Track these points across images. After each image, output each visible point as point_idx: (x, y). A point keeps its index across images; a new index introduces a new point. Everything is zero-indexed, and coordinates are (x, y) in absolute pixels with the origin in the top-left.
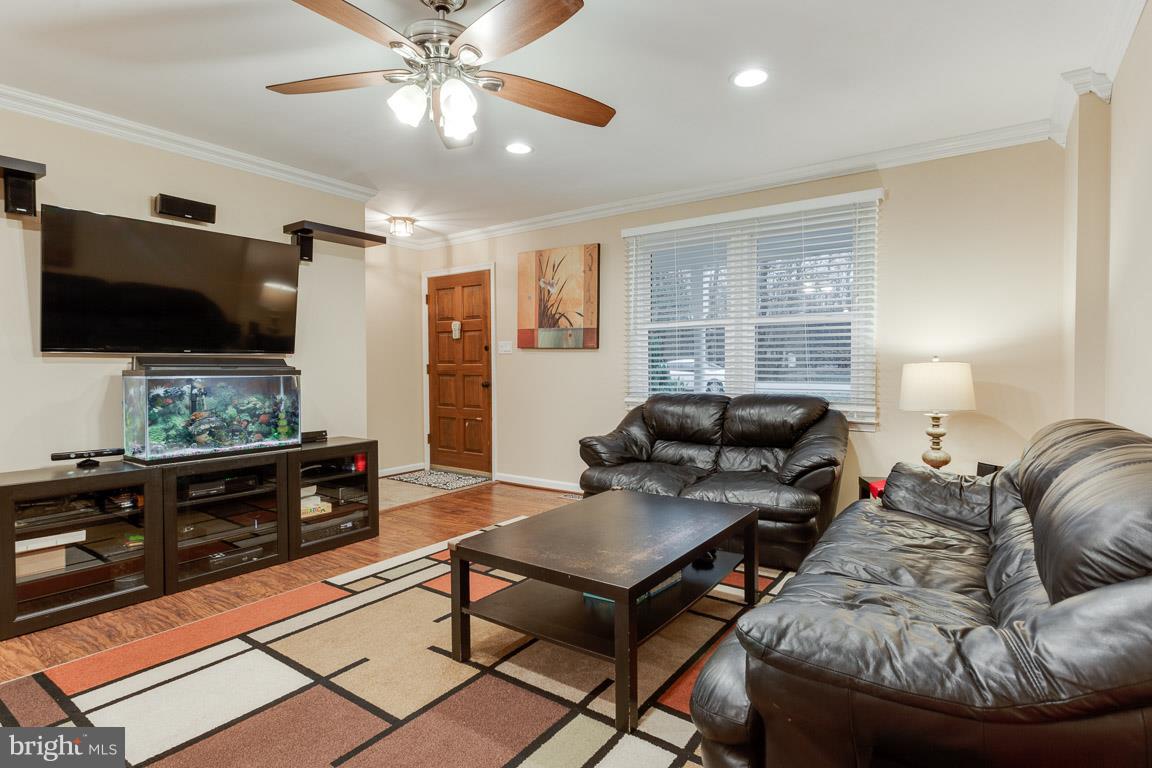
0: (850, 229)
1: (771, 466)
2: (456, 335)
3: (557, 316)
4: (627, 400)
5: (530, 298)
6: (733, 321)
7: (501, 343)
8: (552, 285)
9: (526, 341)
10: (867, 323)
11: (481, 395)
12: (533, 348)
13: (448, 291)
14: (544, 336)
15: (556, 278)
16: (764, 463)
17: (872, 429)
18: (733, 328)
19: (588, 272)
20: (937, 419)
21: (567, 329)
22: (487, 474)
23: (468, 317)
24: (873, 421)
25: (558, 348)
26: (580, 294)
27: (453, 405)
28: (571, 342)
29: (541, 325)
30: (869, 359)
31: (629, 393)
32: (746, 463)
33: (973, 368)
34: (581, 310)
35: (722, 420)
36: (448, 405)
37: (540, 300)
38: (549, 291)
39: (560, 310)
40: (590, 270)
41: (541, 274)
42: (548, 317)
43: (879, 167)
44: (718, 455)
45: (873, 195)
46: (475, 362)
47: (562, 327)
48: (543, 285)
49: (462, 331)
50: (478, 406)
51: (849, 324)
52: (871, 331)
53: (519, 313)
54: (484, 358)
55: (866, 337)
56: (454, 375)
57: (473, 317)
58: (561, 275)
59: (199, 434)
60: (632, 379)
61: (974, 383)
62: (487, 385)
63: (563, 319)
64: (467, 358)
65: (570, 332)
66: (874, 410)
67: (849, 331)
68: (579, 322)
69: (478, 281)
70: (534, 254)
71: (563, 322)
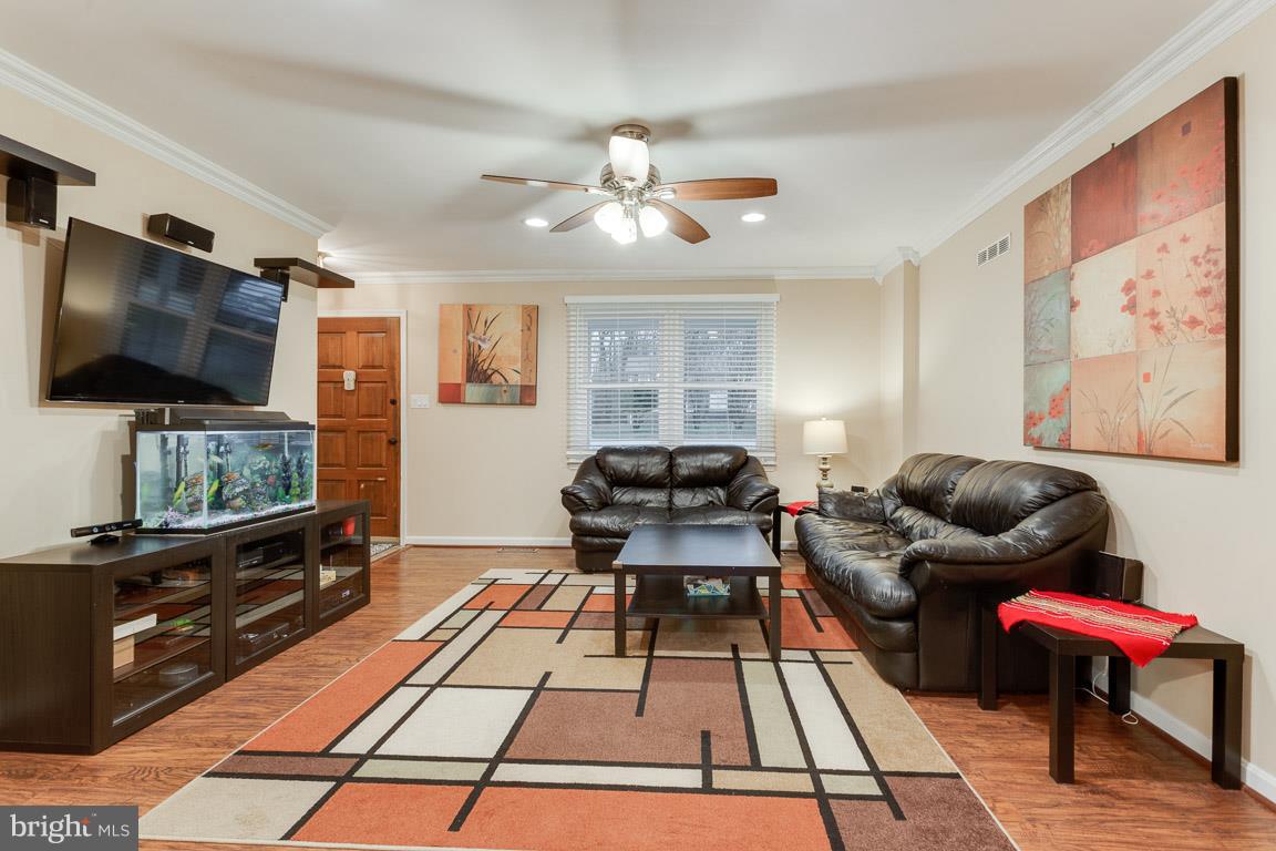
0: (755, 321)
1: (716, 501)
2: (349, 385)
3: (489, 372)
4: (568, 453)
5: (455, 351)
6: (666, 385)
7: (413, 396)
8: (484, 341)
9: (450, 395)
10: (767, 391)
11: (384, 454)
12: (459, 402)
13: (338, 337)
14: (472, 391)
15: (488, 334)
16: (710, 499)
17: (772, 469)
18: (666, 390)
19: (526, 332)
20: (825, 459)
21: (501, 385)
22: (394, 539)
23: (364, 367)
24: (773, 463)
25: (491, 403)
26: (517, 352)
27: (340, 465)
28: (506, 398)
29: (469, 380)
30: (769, 417)
31: (568, 447)
32: (696, 501)
33: (846, 424)
34: (518, 367)
35: (671, 467)
36: (333, 465)
37: (469, 355)
38: (480, 346)
39: (493, 366)
40: (529, 329)
41: (469, 327)
42: (477, 372)
43: (776, 278)
44: (671, 495)
45: (774, 298)
46: (376, 416)
47: (494, 383)
48: (472, 340)
49: (357, 382)
50: (381, 466)
51: (755, 391)
52: (771, 397)
53: (440, 366)
54: (390, 413)
55: (767, 401)
56: (344, 431)
57: (374, 367)
58: (494, 331)
59: (234, 498)
60: (572, 434)
61: (847, 436)
62: (394, 443)
63: (496, 375)
64: (363, 410)
65: (505, 388)
66: (773, 455)
67: (755, 396)
68: (515, 379)
69: (385, 329)
70: (462, 307)
71: (496, 378)
